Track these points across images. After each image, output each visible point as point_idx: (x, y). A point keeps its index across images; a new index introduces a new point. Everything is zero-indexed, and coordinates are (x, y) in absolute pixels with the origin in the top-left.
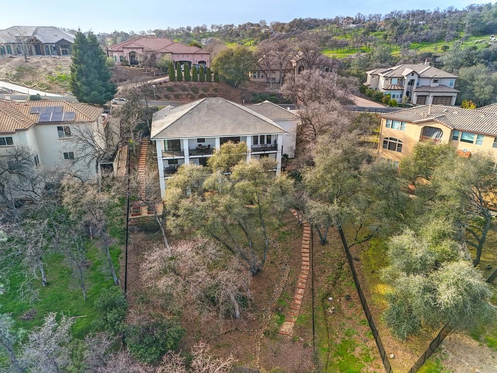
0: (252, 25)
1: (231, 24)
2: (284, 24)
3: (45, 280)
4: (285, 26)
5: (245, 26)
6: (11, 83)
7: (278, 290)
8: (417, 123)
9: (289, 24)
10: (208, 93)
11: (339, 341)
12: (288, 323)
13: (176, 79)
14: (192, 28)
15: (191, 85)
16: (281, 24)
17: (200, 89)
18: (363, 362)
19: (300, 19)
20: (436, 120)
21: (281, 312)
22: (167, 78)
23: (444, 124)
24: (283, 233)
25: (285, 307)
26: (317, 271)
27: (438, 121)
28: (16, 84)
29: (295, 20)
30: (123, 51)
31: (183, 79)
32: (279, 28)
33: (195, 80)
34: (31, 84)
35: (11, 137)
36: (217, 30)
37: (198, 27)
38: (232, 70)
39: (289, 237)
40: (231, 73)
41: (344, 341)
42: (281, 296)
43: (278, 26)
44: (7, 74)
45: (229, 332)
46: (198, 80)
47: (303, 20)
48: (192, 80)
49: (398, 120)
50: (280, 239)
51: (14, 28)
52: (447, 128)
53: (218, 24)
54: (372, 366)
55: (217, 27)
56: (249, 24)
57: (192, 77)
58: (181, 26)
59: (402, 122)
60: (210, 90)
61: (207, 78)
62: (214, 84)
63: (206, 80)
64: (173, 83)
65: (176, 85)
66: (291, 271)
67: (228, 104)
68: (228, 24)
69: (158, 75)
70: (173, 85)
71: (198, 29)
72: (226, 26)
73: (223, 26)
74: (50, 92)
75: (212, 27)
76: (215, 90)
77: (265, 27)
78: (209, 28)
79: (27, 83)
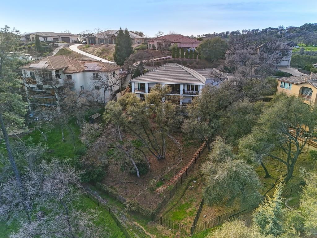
0: (272, 29)
1: (257, 29)
2: (296, 28)
3: (63, 138)
4: (296, 29)
5: (267, 29)
6: (97, 56)
7: (168, 170)
8: (298, 84)
9: (300, 28)
10: (192, 65)
11: (183, 203)
12: (163, 187)
13: (176, 57)
14: (230, 33)
15: (183, 60)
16: (294, 28)
17: (188, 63)
18: (188, 215)
19: (310, 24)
20: (308, 82)
21: (162, 181)
22: (171, 57)
23: (313, 85)
24: (189, 143)
25: (166, 179)
26: (197, 166)
27: (309, 83)
28: (99, 57)
29: (306, 24)
30: (154, 42)
31: (180, 57)
32: (292, 30)
33: (187, 57)
34: (105, 57)
35: (71, 76)
36: (247, 33)
37: (233, 31)
38: (207, 51)
39: (191, 146)
40: (206, 53)
41: (186, 204)
42: (168, 174)
43: (292, 29)
44: (97, 52)
45: (131, 183)
46: (189, 58)
47: (312, 24)
48: (185, 57)
49: (288, 82)
50: (184, 146)
51: (109, 31)
52: (314, 88)
53: (247, 29)
54: (191, 218)
55: (247, 31)
56: (270, 28)
57: (185, 56)
58: (223, 32)
59: (290, 83)
60: (194, 64)
61: (194, 57)
62: (197, 60)
63: (193, 58)
64: (173, 59)
65: (174, 60)
66: (181, 163)
67: (178, 67)
68: (254, 29)
69: (168, 55)
70: (173, 60)
71: (233, 33)
72: (253, 31)
73: (251, 30)
74: (111, 61)
75: (243, 31)
76: (197, 64)
77: (283, 30)
78: (241, 32)
79: (104, 57)
